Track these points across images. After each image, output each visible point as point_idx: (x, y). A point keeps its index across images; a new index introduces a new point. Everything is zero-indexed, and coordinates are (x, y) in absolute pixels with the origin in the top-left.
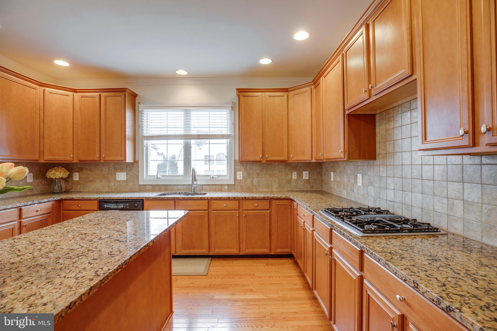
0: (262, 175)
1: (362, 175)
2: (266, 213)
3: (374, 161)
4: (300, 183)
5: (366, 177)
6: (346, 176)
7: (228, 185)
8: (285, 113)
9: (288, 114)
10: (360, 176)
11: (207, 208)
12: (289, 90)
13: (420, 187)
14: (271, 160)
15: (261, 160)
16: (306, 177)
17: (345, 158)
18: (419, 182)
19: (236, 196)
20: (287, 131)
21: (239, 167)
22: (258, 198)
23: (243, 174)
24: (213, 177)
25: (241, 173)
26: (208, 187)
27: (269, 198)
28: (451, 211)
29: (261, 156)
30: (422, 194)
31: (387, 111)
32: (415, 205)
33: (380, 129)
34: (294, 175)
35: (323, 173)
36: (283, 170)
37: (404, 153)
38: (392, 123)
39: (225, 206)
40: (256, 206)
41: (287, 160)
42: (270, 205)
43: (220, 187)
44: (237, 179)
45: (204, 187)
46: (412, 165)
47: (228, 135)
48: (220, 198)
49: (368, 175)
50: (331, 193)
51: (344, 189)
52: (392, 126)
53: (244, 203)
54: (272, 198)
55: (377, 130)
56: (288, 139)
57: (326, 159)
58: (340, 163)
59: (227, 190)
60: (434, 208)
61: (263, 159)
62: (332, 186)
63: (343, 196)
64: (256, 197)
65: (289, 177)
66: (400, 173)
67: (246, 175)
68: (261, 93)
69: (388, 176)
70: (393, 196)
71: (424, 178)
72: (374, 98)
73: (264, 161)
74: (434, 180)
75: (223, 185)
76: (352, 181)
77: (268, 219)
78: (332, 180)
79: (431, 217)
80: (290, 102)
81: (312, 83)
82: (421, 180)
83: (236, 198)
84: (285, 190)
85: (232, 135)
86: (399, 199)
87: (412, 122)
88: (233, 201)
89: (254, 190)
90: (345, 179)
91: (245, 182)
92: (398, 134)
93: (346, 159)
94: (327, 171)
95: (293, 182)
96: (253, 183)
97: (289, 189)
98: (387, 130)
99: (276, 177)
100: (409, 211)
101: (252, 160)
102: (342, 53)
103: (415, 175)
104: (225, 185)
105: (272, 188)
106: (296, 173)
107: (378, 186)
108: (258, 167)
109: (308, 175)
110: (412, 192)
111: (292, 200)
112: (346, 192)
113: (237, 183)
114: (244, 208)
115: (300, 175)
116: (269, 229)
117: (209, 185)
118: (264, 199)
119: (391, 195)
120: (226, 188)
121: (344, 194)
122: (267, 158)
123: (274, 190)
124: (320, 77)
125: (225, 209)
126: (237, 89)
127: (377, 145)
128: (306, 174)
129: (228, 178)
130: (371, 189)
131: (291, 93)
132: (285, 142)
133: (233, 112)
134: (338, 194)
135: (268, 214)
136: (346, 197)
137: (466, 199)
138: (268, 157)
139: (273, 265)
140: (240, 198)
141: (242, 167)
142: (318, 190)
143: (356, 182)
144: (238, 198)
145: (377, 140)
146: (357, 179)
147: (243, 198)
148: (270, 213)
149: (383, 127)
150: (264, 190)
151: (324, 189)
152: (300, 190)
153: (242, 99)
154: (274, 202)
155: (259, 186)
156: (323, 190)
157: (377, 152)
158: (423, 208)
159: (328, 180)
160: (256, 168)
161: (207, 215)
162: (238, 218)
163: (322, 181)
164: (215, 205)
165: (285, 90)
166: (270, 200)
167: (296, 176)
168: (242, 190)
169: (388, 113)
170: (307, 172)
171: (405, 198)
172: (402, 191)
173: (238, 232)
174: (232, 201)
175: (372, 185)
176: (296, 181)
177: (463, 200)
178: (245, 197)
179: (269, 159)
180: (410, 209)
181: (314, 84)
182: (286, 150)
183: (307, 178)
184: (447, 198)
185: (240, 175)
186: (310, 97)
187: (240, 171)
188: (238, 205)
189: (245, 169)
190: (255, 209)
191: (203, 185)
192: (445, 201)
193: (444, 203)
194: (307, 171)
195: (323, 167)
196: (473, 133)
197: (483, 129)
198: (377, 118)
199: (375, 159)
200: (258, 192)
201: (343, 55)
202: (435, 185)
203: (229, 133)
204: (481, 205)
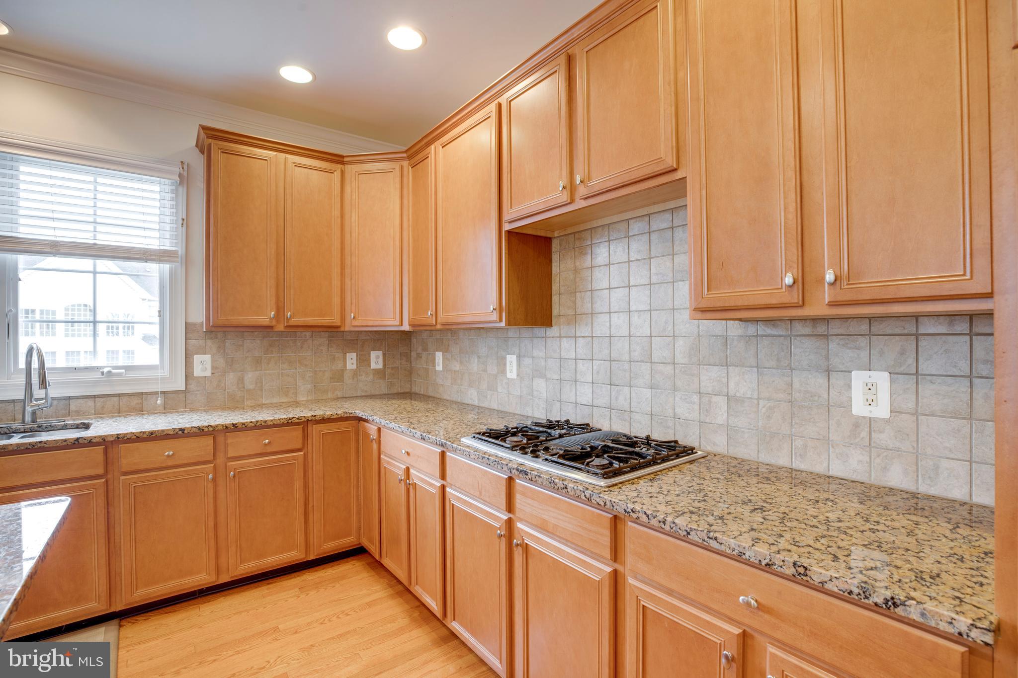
0: (268, 364)
1: (519, 357)
2: (294, 458)
3: (548, 329)
4: (363, 378)
5: (527, 361)
6: (476, 361)
7: (164, 393)
8: (336, 213)
9: (342, 216)
10: (512, 359)
11: (101, 471)
12: (345, 159)
13: (648, 377)
14: (300, 324)
15: (274, 323)
16: (377, 363)
17: (501, 321)
18: (645, 368)
19: (207, 425)
20: (339, 256)
21: (202, 342)
22: (272, 423)
23: (213, 361)
24: (109, 372)
25: (207, 358)
26: (90, 403)
27: (304, 419)
28: (707, 416)
29: (274, 315)
30: (651, 388)
31: (577, 235)
32: (637, 410)
33: (560, 267)
34: (351, 362)
35: (413, 354)
36: (324, 349)
37: (614, 317)
38: (589, 257)
39: (168, 456)
40: (266, 445)
41: (339, 324)
42: (305, 437)
43: (135, 402)
44: (195, 375)
45: (73, 406)
46: (630, 336)
47: (165, 251)
48: (152, 433)
49: (533, 357)
50: (436, 395)
51: (472, 387)
52: (588, 263)
53: (232, 439)
54: (310, 419)
55: (555, 268)
56: (342, 274)
57: (443, 325)
58: (461, 334)
59: (161, 408)
60: (675, 413)
61: (278, 322)
62: (440, 381)
63: (470, 402)
64: (265, 422)
65: (340, 366)
66: (607, 352)
67: (221, 362)
68: (275, 153)
69: (579, 357)
70: (590, 395)
71: (655, 359)
72: (580, 204)
73: (281, 328)
74: (674, 363)
75: (146, 393)
76: (492, 369)
77: (298, 474)
78: (439, 368)
79: (668, 427)
80: (348, 189)
81: (405, 155)
82: (649, 364)
83: (206, 430)
84: (330, 395)
85: (180, 253)
86: (602, 401)
87: (630, 259)
88: (197, 439)
89: (249, 402)
90: (474, 365)
91: (219, 381)
92: (601, 279)
93: (503, 324)
94: (425, 349)
95: (347, 377)
96: (243, 383)
97: (339, 394)
98: (576, 271)
99: (306, 365)
100: (625, 420)
101: (246, 323)
102: (496, 102)
103: (636, 355)
104: (156, 393)
105: (296, 394)
106: (354, 355)
107: (556, 377)
108: (259, 341)
109: (381, 360)
110: (630, 386)
111: (360, 419)
112: (476, 393)
113: (193, 387)
114: (231, 454)
115: (363, 360)
116: (302, 499)
117: (95, 397)
118: (289, 423)
119: (585, 394)
120: (159, 402)
121: (472, 396)
122: (288, 320)
123: (302, 398)
124: (428, 144)
125: (170, 463)
126: (204, 128)
127: (555, 298)
128: (377, 357)
129: (166, 372)
130: (540, 385)
131: (351, 169)
132: (336, 282)
133: (182, 190)
134: (455, 398)
135: (301, 460)
136: (476, 403)
137: (731, 393)
138: (291, 316)
139: (317, 586)
140: (220, 428)
141: (209, 343)
142: (402, 391)
143: (503, 372)
144: (211, 429)
145: (555, 287)
146: (505, 364)
147: (227, 427)
148: (306, 456)
149: (569, 263)
150: (275, 400)
151: (415, 389)
152: (363, 394)
153: (219, 158)
154: (315, 430)
155: (262, 390)
156: (413, 390)
157: (555, 312)
158: (653, 413)
159: (427, 370)
160: (254, 345)
161: (102, 490)
162: (211, 485)
163: (410, 372)
164: (130, 457)
165: (338, 159)
166: (305, 424)
167: (355, 361)
168: (210, 406)
169: (579, 239)
170: (380, 353)
171: (617, 399)
172: (611, 385)
173: (211, 524)
174: (191, 440)
175: (543, 376)
176: (355, 373)
177: (727, 395)
178: (234, 425)
179: (294, 322)
180: (627, 418)
181: (410, 158)
182: (336, 300)
183: (380, 366)
184: (700, 393)
185: (203, 363)
186: (398, 186)
187: (205, 354)
188: (211, 447)
189: (219, 347)
190: (264, 451)
191: (69, 398)
192: (696, 398)
193: (694, 403)
194: (379, 350)
195: (414, 340)
196: (802, 283)
197: (829, 277)
198: (555, 245)
199: (550, 325)
200: (260, 407)
201: (500, 106)
202: (676, 371)
203: (167, 245)
204: (756, 402)
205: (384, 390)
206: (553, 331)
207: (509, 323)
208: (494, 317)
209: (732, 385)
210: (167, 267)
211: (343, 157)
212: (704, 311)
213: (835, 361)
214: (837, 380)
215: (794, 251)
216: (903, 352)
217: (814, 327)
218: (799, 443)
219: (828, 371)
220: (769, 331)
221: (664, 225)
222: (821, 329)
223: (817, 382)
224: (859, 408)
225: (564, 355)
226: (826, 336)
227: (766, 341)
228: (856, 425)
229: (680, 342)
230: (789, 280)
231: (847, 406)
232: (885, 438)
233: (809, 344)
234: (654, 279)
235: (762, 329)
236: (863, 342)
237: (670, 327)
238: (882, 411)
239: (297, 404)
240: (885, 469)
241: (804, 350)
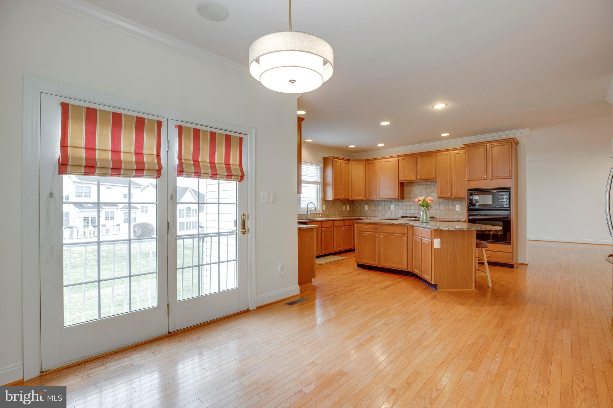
0: (332, 208)
1: (395, 206)
4: (346, 212)
5: (397, 206)
7: (321, 213)
10: (393, 206)
25: (324, 206)
33: (406, 189)
35: (355, 206)
36: (340, 205)
40: (339, 224)
41: (349, 198)
49: (399, 205)
51: (379, 212)
55: (405, 188)
58: (375, 201)
65: (342, 209)
67: (326, 207)
68: (341, 160)
76: (386, 208)
78: (366, 209)
80: (351, 167)
81: (365, 161)
85: (322, 182)
87: (422, 189)
90: (380, 208)
91: (326, 211)
92: (415, 191)
93: (399, 199)
94: (360, 205)
95: (344, 211)
96: (329, 211)
97: (342, 216)
99: (338, 208)
101: (338, 198)
105: (336, 215)
106: (345, 206)
107: (405, 209)
121: (379, 215)
124: (374, 160)
128: (348, 207)
129: (321, 210)
131: (350, 162)
143: (390, 209)
145: (405, 192)
146: (391, 207)
149: (409, 188)
151: (355, 215)
155: (331, 214)
157: (405, 197)
159: (361, 209)
160: (330, 203)
163: (353, 211)
173: (343, 238)
175: (402, 209)
183: (348, 209)
186: (364, 168)
189: (326, 203)
194: (348, 205)
195: (361, 202)
196: (451, 195)
197: (454, 194)
198: (405, 184)
199: (404, 199)
200: (331, 217)
201: (398, 159)
203: (319, 181)
204: (444, 210)
205: (349, 216)
206: (404, 201)
207: (400, 199)
208: (397, 198)
209: (440, 208)
210: (319, 186)
211: (350, 160)
212: (439, 198)
214: (454, 206)
215: (450, 191)
216: (462, 203)
218: (450, 215)
219: (453, 205)
221: (429, 184)
222: (453, 200)
223: (452, 207)
224: (457, 210)
225: (407, 205)
226: (453, 201)
227: (446, 202)
230: (450, 194)
231: (456, 209)
232: (460, 213)
233: (451, 202)
234: (427, 192)
235: (445, 200)
236: (457, 202)
238: (459, 210)
239: (336, 217)
240: (460, 217)
241: (450, 203)
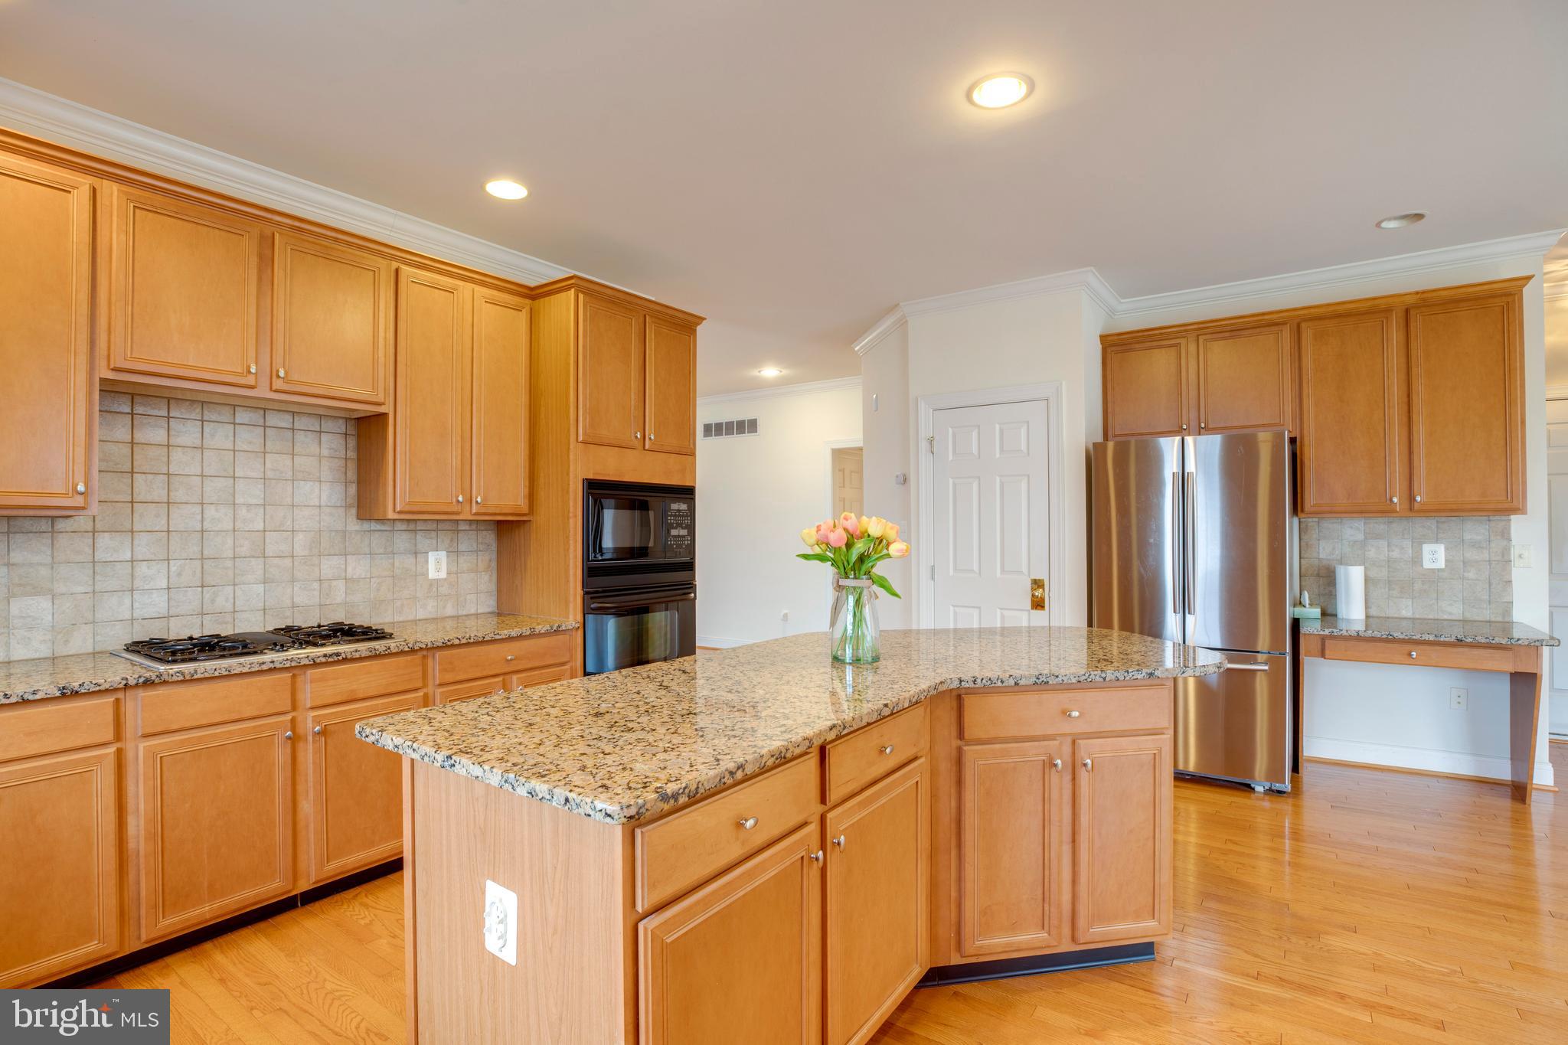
13: (260, 572)
18: (257, 565)
28: (327, 599)
30: (264, 583)
31: (136, 398)
32: (245, 608)
37: (210, 508)
38: (163, 431)
46: (234, 531)
49: (8, 565)
52: (160, 439)
60: (293, 602)
66: (196, 549)
69: (139, 557)
70: (163, 605)
71: (269, 552)
74: (293, 556)
79: (286, 618)
82: (262, 559)
86: (187, 608)
87: (237, 449)
92: (186, 463)
98: (134, 444)
103: (243, 551)
107: (82, 589)
110: (234, 585)
119: (152, 605)
130: (33, 606)
137: (349, 576)
158: (266, 607)
169: (140, 404)
171: (213, 601)
172: (202, 586)
175: (41, 592)
177: (345, 579)
180: (231, 619)
184: (320, 580)
192: (316, 585)
193: (314, 590)
202: (296, 563)
204: (368, 580)
209: (349, 569)
213: (419, 546)
214: (421, 558)
216: (452, 540)
217: (408, 525)
218: (400, 603)
219: (416, 554)
220: (379, 527)
222: (412, 526)
223: (409, 561)
224: (432, 574)
225: (104, 556)
226: (415, 531)
227: (377, 535)
228: (431, 585)
229: (300, 536)
231: (427, 574)
232: (444, 590)
233: (405, 536)
234: (271, 474)
236: (433, 534)
237: (289, 523)
238: (443, 575)
240: (444, 607)
241: (402, 540)
